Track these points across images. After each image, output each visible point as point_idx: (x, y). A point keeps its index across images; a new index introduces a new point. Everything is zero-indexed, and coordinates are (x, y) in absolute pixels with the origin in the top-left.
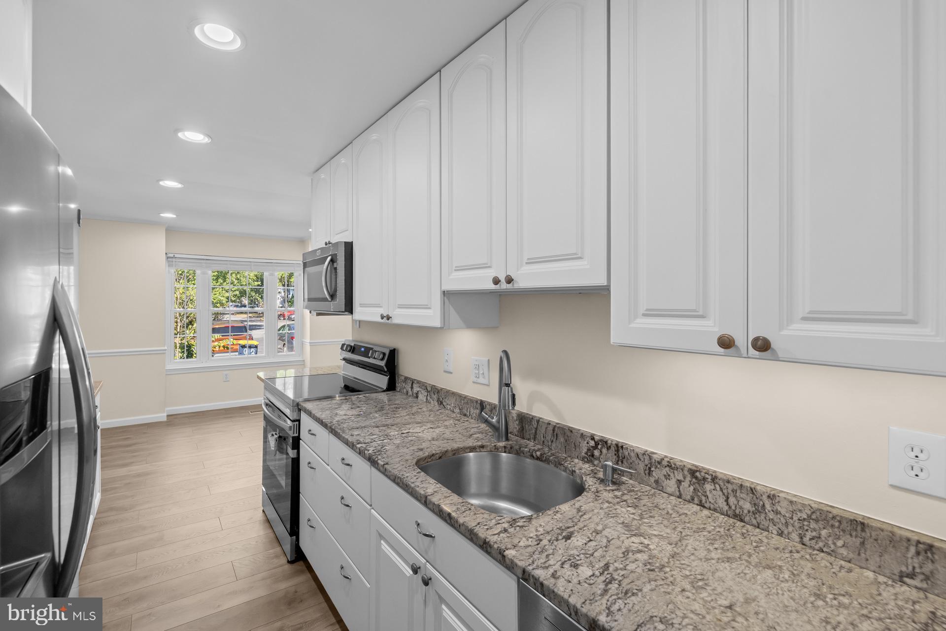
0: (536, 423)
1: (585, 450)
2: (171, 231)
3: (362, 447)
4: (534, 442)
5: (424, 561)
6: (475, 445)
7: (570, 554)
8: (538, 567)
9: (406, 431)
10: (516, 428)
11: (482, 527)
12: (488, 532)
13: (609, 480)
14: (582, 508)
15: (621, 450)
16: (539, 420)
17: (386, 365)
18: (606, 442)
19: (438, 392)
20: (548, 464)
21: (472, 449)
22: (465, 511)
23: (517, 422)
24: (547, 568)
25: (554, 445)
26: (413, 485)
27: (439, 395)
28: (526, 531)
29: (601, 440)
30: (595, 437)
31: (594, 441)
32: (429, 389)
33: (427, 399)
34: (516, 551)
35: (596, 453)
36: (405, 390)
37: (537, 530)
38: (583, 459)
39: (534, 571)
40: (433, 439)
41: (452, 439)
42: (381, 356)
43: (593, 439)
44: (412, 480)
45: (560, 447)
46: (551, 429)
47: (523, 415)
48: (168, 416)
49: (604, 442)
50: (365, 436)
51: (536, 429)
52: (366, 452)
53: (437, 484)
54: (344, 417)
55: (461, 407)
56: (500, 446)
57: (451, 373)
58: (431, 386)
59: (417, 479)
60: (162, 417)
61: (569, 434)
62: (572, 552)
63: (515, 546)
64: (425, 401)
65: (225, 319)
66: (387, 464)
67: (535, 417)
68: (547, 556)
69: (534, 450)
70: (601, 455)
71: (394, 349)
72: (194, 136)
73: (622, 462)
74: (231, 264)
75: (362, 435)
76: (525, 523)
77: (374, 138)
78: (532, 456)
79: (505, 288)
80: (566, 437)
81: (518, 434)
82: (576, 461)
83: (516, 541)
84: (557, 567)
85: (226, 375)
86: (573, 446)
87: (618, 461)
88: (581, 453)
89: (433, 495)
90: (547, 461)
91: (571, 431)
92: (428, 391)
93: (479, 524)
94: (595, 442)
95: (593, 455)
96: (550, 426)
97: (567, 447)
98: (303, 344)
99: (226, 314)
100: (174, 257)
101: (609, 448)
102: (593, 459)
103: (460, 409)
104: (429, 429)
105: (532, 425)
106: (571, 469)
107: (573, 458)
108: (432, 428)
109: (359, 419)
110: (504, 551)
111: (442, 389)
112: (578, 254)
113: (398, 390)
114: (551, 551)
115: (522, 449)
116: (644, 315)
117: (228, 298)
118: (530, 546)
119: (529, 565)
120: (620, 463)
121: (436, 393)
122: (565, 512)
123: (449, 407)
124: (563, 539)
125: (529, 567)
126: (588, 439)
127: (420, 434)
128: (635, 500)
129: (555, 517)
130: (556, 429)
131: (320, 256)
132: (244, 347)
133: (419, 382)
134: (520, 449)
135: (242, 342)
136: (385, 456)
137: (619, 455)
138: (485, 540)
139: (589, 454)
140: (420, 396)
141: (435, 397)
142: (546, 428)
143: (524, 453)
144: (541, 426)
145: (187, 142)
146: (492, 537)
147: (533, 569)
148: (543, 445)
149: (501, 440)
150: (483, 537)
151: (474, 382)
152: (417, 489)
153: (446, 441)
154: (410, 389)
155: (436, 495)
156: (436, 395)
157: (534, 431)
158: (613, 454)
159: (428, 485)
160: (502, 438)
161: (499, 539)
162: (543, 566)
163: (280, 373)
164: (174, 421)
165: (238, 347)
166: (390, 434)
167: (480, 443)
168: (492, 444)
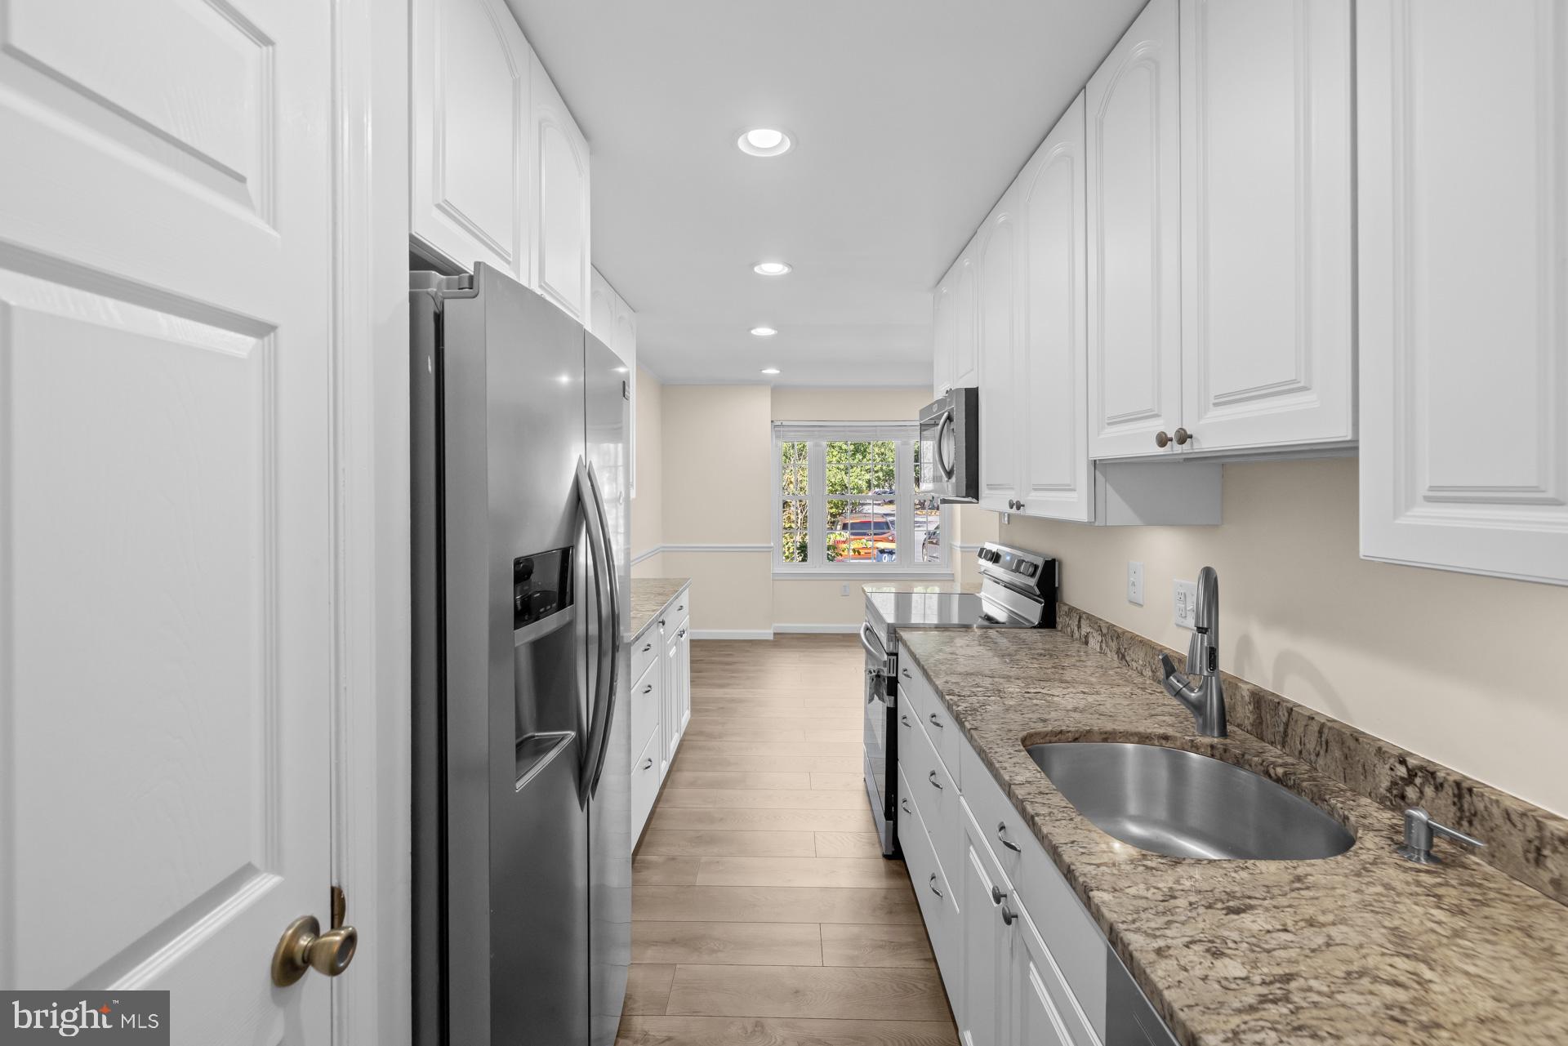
0: (1286, 714)
1: (1386, 784)
2: (778, 391)
3: (951, 699)
4: (1281, 750)
5: (1011, 887)
6: (1149, 731)
7: (1220, 934)
8: (1138, 930)
9: (1035, 691)
10: (1249, 718)
11: (1074, 848)
12: (1080, 858)
13: (1419, 850)
14: (1309, 877)
15: (1467, 796)
16: (1292, 709)
17: (1039, 585)
18: (1433, 774)
19: (1118, 637)
20: (1299, 793)
21: (1143, 739)
22: (1061, 820)
23: (1251, 708)
24: (1155, 937)
25: (1321, 761)
26: (997, 765)
27: (1121, 642)
28: (1154, 876)
29: (1421, 768)
30: (1407, 759)
31: (1407, 767)
32: (1105, 631)
33: (1101, 648)
34: (1114, 897)
35: (1411, 793)
36: (1069, 629)
37: (1177, 882)
38: (1382, 801)
39: (1126, 933)
40: (1075, 710)
41: (1111, 716)
42: (1031, 570)
43: (1403, 762)
44: (1001, 759)
45: (1333, 767)
46: (1316, 729)
47: (1262, 694)
48: (775, 634)
49: (1428, 774)
50: (965, 687)
51: (1287, 725)
52: (954, 707)
53: (1040, 772)
54: (949, 656)
55: (1154, 667)
56: (1202, 744)
57: (1141, 606)
58: (1107, 625)
59: (1010, 758)
60: (767, 633)
61: (1351, 743)
62: (1226, 933)
63: (1116, 890)
64: (1098, 650)
65: (864, 511)
66: (976, 729)
67: (1288, 701)
68: (1169, 923)
69: (1273, 763)
70: (1421, 798)
71: (1054, 561)
72: (772, 268)
73: (1470, 823)
74: (850, 431)
75: (962, 684)
76: (1162, 866)
77: (1002, 220)
78: (1267, 774)
79: (1180, 452)
80: (1346, 751)
81: (1251, 730)
82: (1365, 801)
83: (1123, 883)
84: (1179, 942)
85: (845, 586)
86: (1361, 769)
87: (1461, 818)
88: (1376, 787)
89: (1022, 786)
90: (1296, 788)
91: (1357, 740)
92: (1103, 635)
93: (1073, 842)
94: (1408, 770)
95: (1403, 797)
96: (1314, 723)
97: (1348, 771)
98: (951, 548)
99: (866, 504)
100: (782, 425)
101: (1439, 787)
102: (1402, 804)
103: (1153, 672)
104: (1078, 693)
105: (1279, 717)
106: (1341, 813)
107: (1359, 794)
108: (1084, 693)
109: (970, 662)
110: (1092, 890)
111: (1125, 632)
112: (1299, 382)
113: (1060, 629)
114: (1184, 918)
115: (1247, 757)
116: (1428, 499)
117: (869, 482)
118: (1147, 898)
119: (1123, 922)
120: (1465, 823)
121: (1115, 639)
122: (1261, 873)
123: (1134, 664)
124: (1223, 909)
125: (1120, 925)
126: (1392, 760)
127: (1056, 699)
128: (1466, 902)
129: (1233, 874)
130: (1326, 731)
131: (937, 412)
132: (882, 551)
133: (1090, 617)
134: (1243, 755)
135: (882, 545)
136: (980, 718)
137: (1462, 806)
138: (1069, 867)
139: (1395, 792)
140: (1092, 641)
141: (1114, 645)
142: (1306, 726)
143: (1250, 766)
144: (1296, 721)
145: (766, 276)
146: (1084, 866)
147: (1126, 930)
148: (1299, 759)
149: (1208, 733)
150: (1067, 861)
151: (1177, 625)
152: (1002, 772)
153: (1097, 716)
154: (1076, 628)
155: (1027, 787)
156: (1115, 642)
157: (1281, 729)
158: (1450, 802)
159: (1022, 771)
160: (1212, 729)
161: (1094, 872)
162: (1150, 931)
163: (918, 589)
164: (782, 640)
165: (876, 552)
166: (1005, 690)
167: (1161, 731)
168: (1186, 738)
